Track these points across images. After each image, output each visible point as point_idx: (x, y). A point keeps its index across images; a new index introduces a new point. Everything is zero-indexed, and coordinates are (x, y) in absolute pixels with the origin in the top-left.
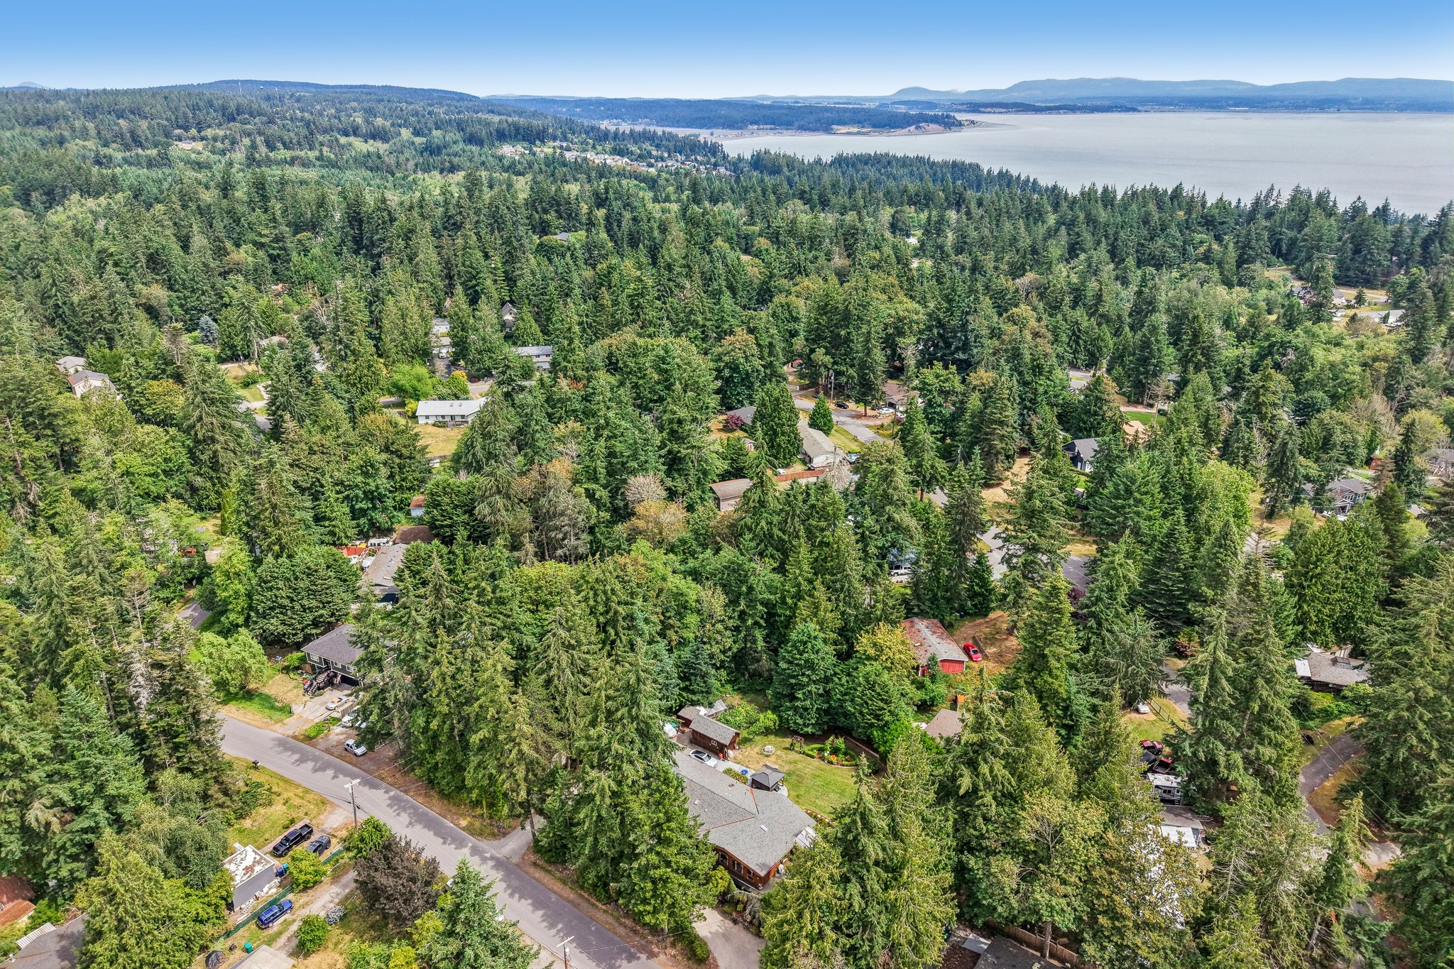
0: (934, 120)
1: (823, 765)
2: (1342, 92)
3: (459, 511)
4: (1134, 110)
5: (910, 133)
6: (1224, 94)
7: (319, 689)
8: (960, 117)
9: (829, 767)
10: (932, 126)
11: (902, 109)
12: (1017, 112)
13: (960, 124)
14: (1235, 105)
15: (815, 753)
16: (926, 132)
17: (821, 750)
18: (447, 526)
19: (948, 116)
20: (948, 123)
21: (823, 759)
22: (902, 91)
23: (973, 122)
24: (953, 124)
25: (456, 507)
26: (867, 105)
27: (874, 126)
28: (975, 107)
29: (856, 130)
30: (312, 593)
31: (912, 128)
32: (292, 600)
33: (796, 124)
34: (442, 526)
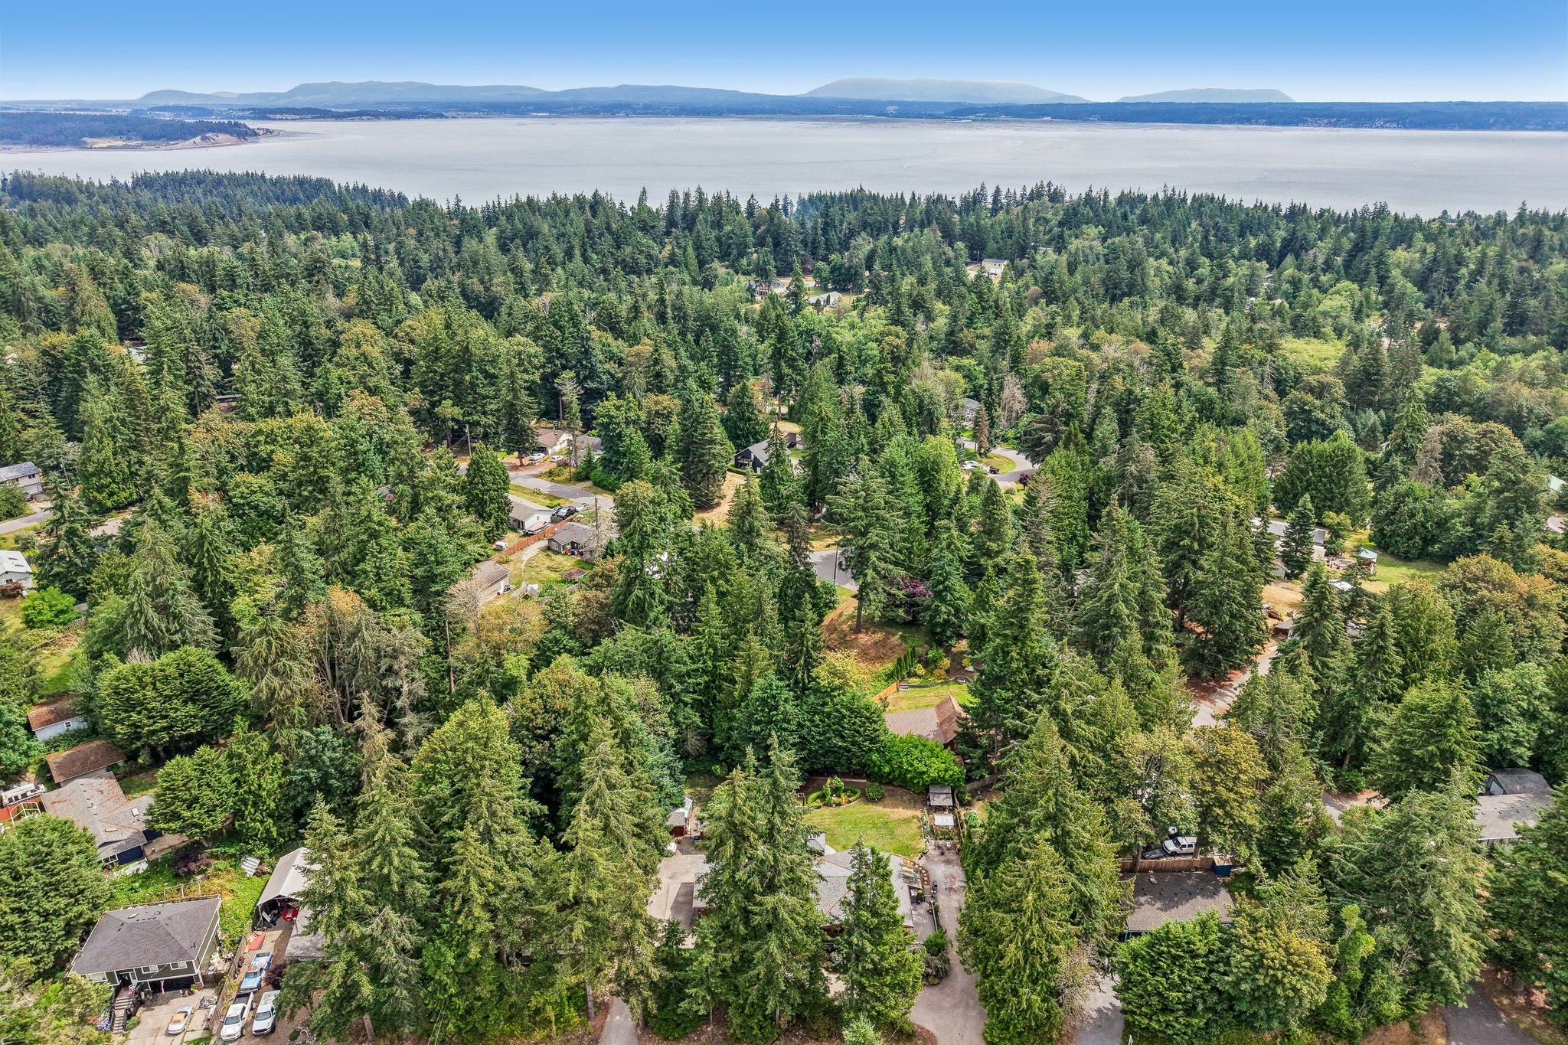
0: (220, 129)
1: (834, 810)
2: (623, 99)
3: (176, 703)
4: (441, 116)
5: (196, 146)
6: (519, 99)
7: (129, 1016)
8: (252, 125)
9: (840, 809)
10: (222, 137)
11: (167, 116)
12: (314, 118)
13: (254, 134)
14: (535, 111)
15: (819, 803)
16: (215, 144)
17: (823, 797)
18: (164, 729)
19: (236, 125)
20: (244, 134)
21: (828, 805)
22: (151, 95)
23: (268, 131)
24: (246, 133)
25: (168, 698)
26: (114, 112)
27: (145, 137)
28: (262, 114)
29: (120, 143)
30: (53, 887)
31: (198, 139)
32: (20, 911)
33: (27, 137)
34: (153, 732)
